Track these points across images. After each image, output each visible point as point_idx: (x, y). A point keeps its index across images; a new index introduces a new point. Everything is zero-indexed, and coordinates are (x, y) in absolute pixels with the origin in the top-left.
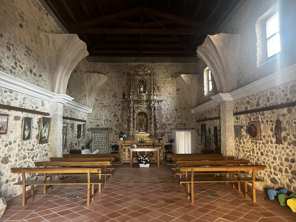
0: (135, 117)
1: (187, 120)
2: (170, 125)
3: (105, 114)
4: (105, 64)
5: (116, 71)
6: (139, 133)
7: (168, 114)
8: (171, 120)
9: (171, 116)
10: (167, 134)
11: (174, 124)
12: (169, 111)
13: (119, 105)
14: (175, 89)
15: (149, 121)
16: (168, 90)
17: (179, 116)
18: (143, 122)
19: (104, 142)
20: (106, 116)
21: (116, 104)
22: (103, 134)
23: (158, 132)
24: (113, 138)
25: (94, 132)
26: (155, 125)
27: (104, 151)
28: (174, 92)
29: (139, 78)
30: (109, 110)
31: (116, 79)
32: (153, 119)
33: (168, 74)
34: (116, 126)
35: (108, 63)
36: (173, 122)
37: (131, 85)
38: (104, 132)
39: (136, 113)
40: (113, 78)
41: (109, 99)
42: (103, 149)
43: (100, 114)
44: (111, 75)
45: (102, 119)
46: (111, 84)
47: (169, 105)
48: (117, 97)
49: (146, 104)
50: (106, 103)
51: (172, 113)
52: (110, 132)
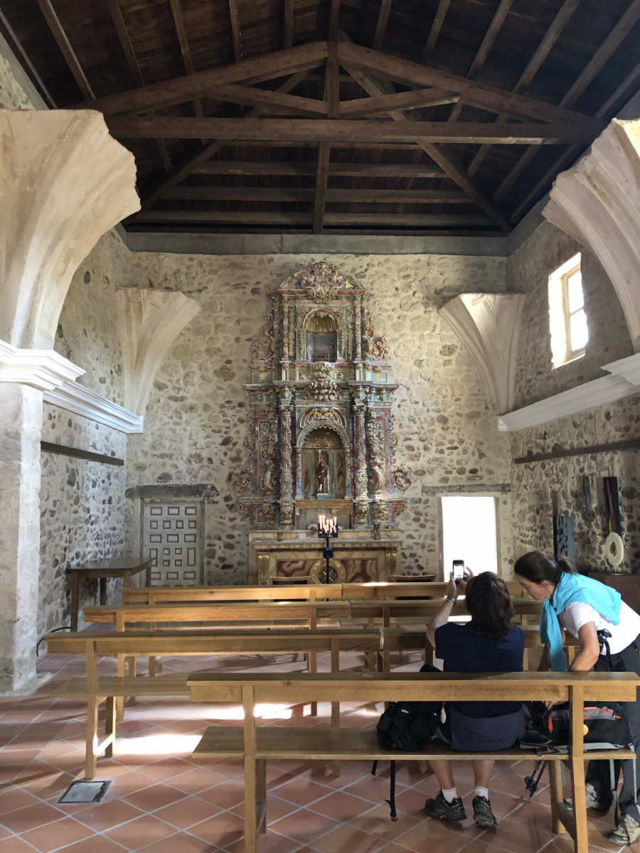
0: (299, 445)
1: (482, 455)
2: (423, 473)
3: (191, 435)
4: (191, 259)
5: (227, 284)
7: (416, 435)
8: (427, 458)
9: (423, 441)
10: (412, 507)
11: (436, 471)
12: (418, 424)
13: (241, 405)
14: (439, 348)
15: (349, 461)
16: (414, 349)
17: (451, 442)
18: (327, 463)
19: (188, 538)
20: (195, 444)
21: (228, 402)
22: (182, 508)
23: (381, 500)
24: (219, 523)
25: (152, 502)
26: (372, 475)
27: (189, 569)
28: (433, 358)
29: (310, 309)
30: (203, 423)
31: (228, 312)
32: (365, 451)
33: (411, 293)
34: (229, 479)
35: (201, 255)
36: (434, 465)
37: (285, 333)
38: (188, 499)
39: (303, 431)
40: (219, 309)
41: (205, 382)
42: (184, 563)
43: (172, 435)
44: (211, 298)
45: (180, 454)
46: (213, 329)
47: (417, 403)
48: (234, 374)
49: (338, 398)
50: (195, 397)
51: (427, 433)
52: (208, 499)
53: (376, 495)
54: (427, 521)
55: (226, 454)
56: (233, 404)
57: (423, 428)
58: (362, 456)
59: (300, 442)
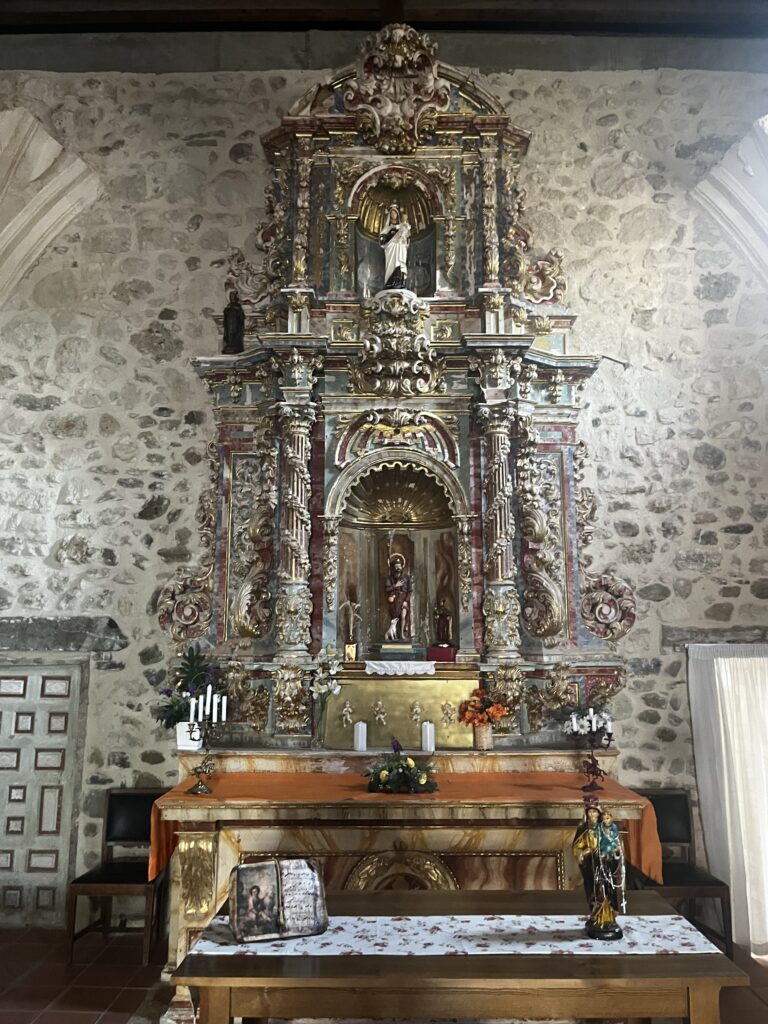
0: (333, 511)
2: (664, 593)
3: (64, 492)
4: (90, 83)
6: (365, 677)
7: (640, 497)
8: (671, 555)
9: (659, 510)
10: (638, 685)
11: (696, 588)
12: (647, 469)
13: (194, 418)
14: (691, 283)
15: (469, 556)
16: (629, 286)
17: (735, 512)
18: (411, 563)
19: (45, 759)
20: (74, 515)
21: (161, 411)
22: (35, 680)
23: (558, 667)
24: (126, 721)
26: (532, 594)
27: (41, 843)
28: (679, 306)
30: (97, 463)
31: (171, 200)
32: (511, 530)
33: (618, 154)
34: (154, 605)
35: (116, 74)
38: (49, 657)
39: (343, 475)
40: (150, 192)
41: (108, 363)
42: (30, 825)
43: (16, 491)
44: (133, 166)
45: (33, 541)
46: (134, 241)
47: (643, 414)
48: (179, 343)
49: (437, 388)
50: (80, 399)
51: (670, 490)
52: (99, 656)
53: (544, 651)
54: (679, 721)
55: (149, 541)
56: (173, 417)
57: (659, 478)
58: (503, 542)
59: (334, 506)
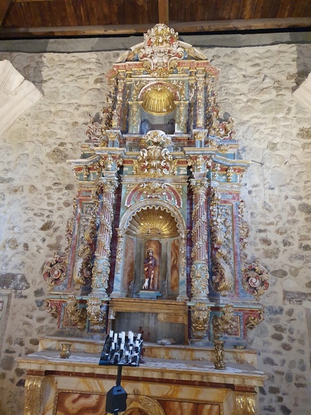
0: (122, 228)
2: (285, 274)
7: (272, 226)
8: (287, 255)
9: (281, 233)
10: (271, 320)
11: (301, 272)
12: (275, 213)
13: (69, 187)
14: (295, 131)
15: (185, 249)
16: (266, 132)
18: (159, 254)
20: (13, 228)
21: (55, 184)
23: (227, 306)
24: (25, 323)
26: (214, 269)
28: (289, 141)
30: (26, 206)
32: (205, 237)
34: (42, 269)
36: (297, 264)
39: (129, 210)
40: (60, 97)
41: (35, 164)
44: (55, 88)
46: (52, 116)
47: (273, 189)
49: (173, 173)
51: (287, 224)
52: (16, 292)
53: (221, 298)
56: (60, 187)
57: (281, 218)
59: (124, 224)
